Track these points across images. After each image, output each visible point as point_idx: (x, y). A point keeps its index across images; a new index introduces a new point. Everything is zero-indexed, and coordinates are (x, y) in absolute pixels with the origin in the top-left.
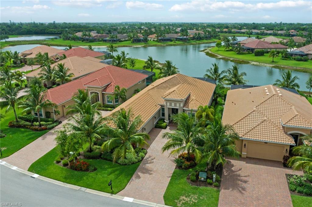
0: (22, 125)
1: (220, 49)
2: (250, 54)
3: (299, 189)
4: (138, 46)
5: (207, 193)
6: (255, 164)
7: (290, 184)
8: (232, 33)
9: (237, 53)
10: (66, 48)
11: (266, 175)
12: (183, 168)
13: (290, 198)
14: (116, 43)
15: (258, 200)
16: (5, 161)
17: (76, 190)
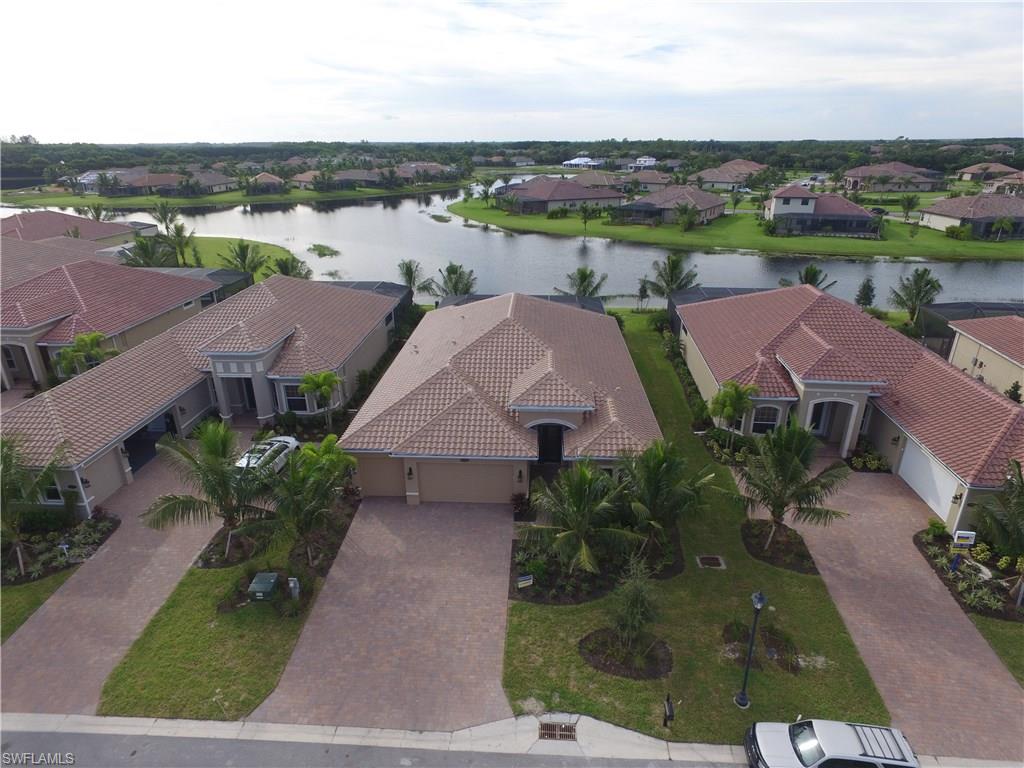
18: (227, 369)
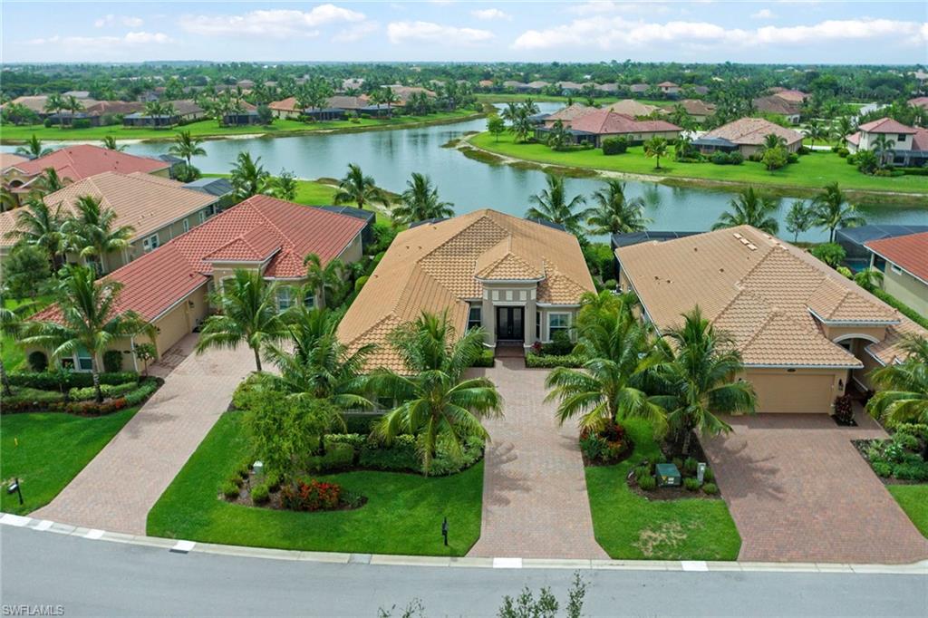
0: (35, 403)
1: (500, 139)
2: (589, 149)
3: (900, 468)
4: (245, 137)
5: (698, 513)
6: (771, 426)
7: (874, 461)
8: (506, 93)
9: (552, 147)
10: (19, 150)
11: (810, 449)
12: (606, 462)
13: (888, 494)
14: (171, 129)
15: (823, 509)
16: (47, 518)
17: (342, 564)
18: (502, 297)
